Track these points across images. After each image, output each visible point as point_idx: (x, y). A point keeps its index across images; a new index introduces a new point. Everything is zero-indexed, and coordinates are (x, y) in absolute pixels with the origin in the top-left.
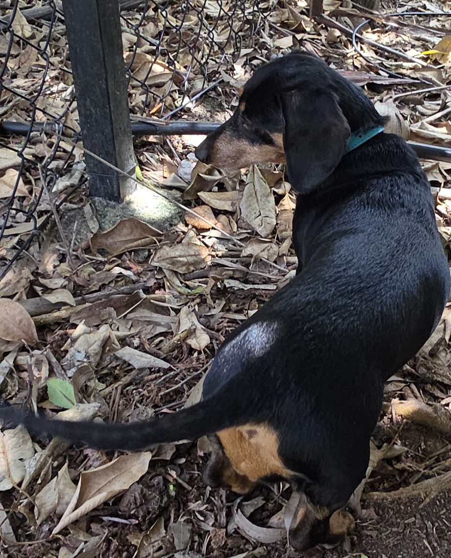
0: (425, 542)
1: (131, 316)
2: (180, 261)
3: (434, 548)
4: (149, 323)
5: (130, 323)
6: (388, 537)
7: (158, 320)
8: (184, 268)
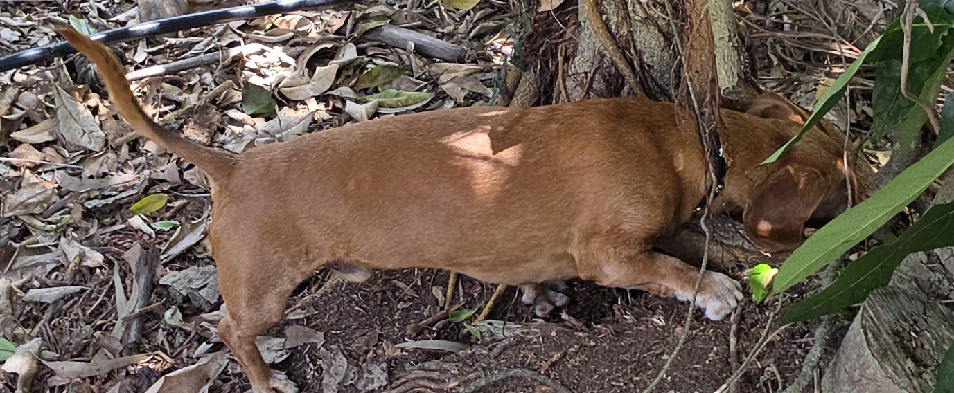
0: (357, 308)
1: (16, 266)
2: (31, 204)
3: (364, 309)
4: (36, 265)
5: (19, 272)
6: (329, 319)
7: (43, 260)
8: (39, 208)
